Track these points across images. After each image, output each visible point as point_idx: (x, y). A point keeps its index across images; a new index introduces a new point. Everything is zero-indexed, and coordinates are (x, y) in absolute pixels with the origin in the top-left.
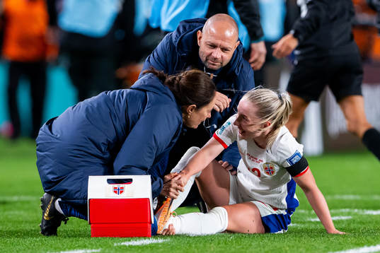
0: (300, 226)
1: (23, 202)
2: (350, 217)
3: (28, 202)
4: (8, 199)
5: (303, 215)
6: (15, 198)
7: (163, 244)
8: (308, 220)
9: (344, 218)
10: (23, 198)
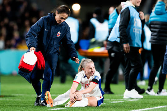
0: (107, 104)
1: (20, 96)
2: (123, 102)
3: (21, 96)
4: (15, 95)
5: (108, 101)
6: (17, 95)
7: (64, 110)
8: (110, 102)
9: (121, 102)
10: (20, 95)
